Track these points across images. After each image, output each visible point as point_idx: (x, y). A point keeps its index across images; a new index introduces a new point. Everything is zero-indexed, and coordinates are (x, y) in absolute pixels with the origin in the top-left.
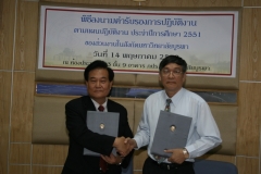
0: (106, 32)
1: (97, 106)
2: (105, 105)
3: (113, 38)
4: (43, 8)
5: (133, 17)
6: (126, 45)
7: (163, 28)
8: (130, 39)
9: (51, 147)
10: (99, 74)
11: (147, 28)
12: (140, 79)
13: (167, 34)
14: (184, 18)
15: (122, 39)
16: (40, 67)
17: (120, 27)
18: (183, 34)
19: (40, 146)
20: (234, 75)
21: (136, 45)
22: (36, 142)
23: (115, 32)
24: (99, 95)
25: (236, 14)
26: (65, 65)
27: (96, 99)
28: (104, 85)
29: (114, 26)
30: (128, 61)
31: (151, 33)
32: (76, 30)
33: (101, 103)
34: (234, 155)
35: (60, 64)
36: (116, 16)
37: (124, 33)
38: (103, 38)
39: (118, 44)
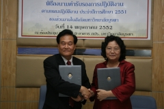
0: (63, 12)
6: (76, 20)
8: (79, 16)
9: (28, 89)
10: (67, 39)
11: (91, 8)
13: (104, 12)
14: (115, 1)
15: (74, 16)
16: (20, 36)
18: (114, 12)
19: (21, 89)
20: (149, 38)
21: (84, 20)
22: (18, 87)
23: (69, 12)
24: (67, 53)
26: (36, 35)
31: (94, 12)
32: (43, 11)
33: (68, 60)
35: (33, 34)
37: (75, 12)
38: (61, 16)
39: (71, 20)
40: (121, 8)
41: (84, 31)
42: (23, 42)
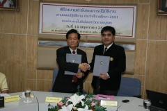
0: (72, 16)
1: (72, 51)
2: (76, 51)
3: (75, 19)
4: (41, 4)
5: (85, 8)
6: (82, 22)
7: (100, 14)
8: (84, 19)
9: (46, 71)
10: (73, 36)
11: (92, 14)
12: (88, 39)
13: (102, 17)
14: (110, 9)
15: (80, 19)
16: (40, 32)
17: (79, 13)
18: (109, 17)
19: (41, 71)
20: (134, 37)
21: (87, 22)
22: (39, 69)
23: (76, 16)
25: (135, 7)
27: (71, 47)
28: (76, 41)
29: (76, 13)
30: (83, 30)
31: (94, 16)
32: (58, 15)
33: (74, 50)
34: (133, 74)
35: (50, 31)
36: (77, 8)
37: (81, 16)
38: (71, 19)
39: (78, 21)
40: (114, 14)
41: (86, 30)
42: (42, 37)
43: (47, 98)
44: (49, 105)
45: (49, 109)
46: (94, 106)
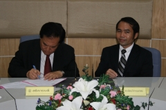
43: (28, 89)
44: (39, 101)
45: (37, 108)
46: (116, 97)
